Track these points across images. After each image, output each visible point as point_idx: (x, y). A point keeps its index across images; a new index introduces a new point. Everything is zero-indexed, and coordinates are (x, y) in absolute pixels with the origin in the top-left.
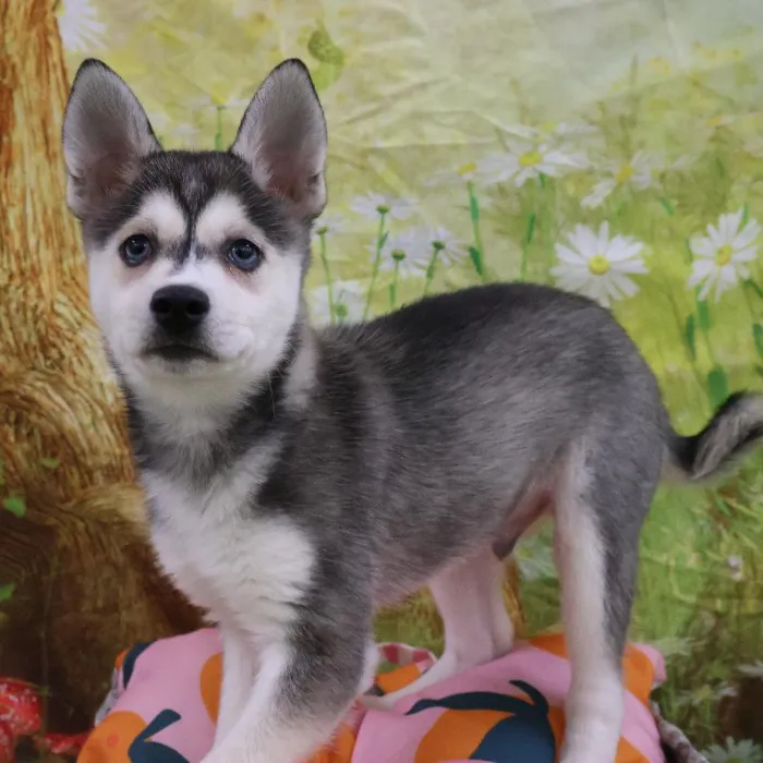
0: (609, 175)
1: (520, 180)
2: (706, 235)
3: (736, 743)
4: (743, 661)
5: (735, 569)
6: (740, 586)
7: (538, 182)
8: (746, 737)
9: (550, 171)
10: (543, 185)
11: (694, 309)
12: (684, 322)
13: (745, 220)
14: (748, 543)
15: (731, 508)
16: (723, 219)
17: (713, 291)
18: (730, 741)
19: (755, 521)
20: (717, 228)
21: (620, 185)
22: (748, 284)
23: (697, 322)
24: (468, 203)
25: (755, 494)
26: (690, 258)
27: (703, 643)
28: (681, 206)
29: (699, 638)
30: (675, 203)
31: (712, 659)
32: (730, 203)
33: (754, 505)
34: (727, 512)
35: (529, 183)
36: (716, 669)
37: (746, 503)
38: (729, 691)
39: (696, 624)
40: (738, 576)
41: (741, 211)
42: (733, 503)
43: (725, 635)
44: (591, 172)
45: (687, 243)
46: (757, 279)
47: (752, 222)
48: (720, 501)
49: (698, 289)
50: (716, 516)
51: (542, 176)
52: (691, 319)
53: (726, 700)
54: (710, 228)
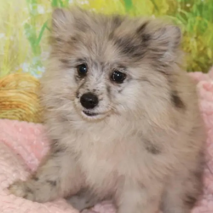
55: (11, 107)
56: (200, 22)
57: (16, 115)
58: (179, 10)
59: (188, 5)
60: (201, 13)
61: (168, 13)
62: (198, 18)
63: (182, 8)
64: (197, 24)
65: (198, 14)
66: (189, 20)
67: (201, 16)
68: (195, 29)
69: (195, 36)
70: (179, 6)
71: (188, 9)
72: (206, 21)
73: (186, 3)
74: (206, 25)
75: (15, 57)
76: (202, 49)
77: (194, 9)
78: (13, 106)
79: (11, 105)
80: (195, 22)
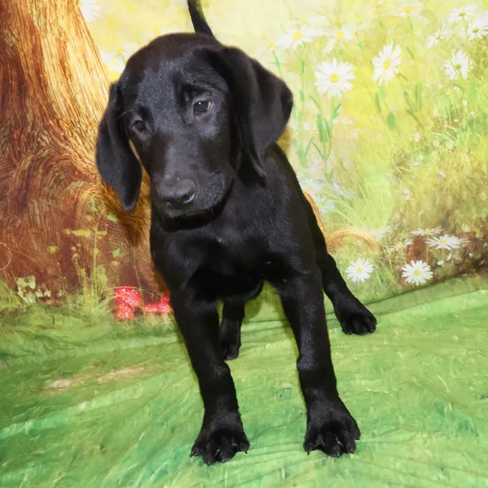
0: (332, 37)
1: (295, 47)
2: (379, 57)
3: (415, 262)
4: (413, 230)
5: (407, 194)
6: (409, 202)
7: (303, 46)
8: (419, 260)
9: (308, 40)
10: (305, 46)
11: (378, 90)
12: (374, 97)
13: (394, 47)
14: (410, 183)
15: (401, 170)
16: (385, 48)
17: (384, 81)
18: (412, 262)
19: (412, 173)
20: (383, 53)
21: (339, 40)
22: (399, 75)
23: (380, 96)
24: (275, 61)
25: (411, 163)
26: (372, 68)
27: (397, 226)
28: (366, 45)
29: (395, 224)
30: (364, 44)
31: (401, 231)
32: (387, 41)
33: (411, 168)
34: (401, 172)
35: (299, 46)
36: (403, 235)
37: (408, 167)
38: (410, 242)
39: (393, 219)
40: (408, 198)
41: (392, 43)
42: (402, 168)
43: (405, 221)
44: (324, 37)
45: (371, 62)
46: (403, 73)
47: (398, 47)
48: (397, 168)
49: (378, 81)
50: (397, 175)
51: (304, 43)
52: (377, 95)
53: (409, 246)
54: (380, 53)
56: (471, 136)
58: (446, 126)
59: (456, 121)
60: (472, 128)
61: (433, 130)
62: (469, 133)
63: (448, 125)
64: (468, 138)
65: (469, 129)
66: (458, 136)
67: (472, 130)
68: (466, 143)
69: (467, 151)
70: (446, 122)
71: (456, 125)
72: (478, 135)
73: (453, 118)
74: (478, 139)
76: (476, 164)
77: (464, 123)
80: (465, 137)
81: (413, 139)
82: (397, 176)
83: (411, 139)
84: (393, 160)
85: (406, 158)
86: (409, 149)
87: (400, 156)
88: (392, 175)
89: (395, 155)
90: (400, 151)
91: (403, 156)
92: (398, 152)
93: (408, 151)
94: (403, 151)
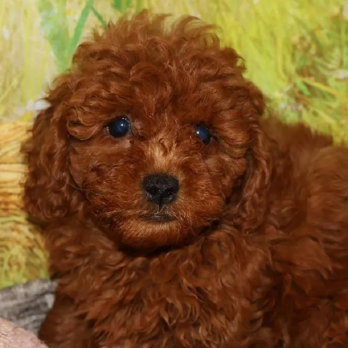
55: (5, 210)
57: (19, 231)
75: (15, 82)
78: (12, 206)
79: (7, 203)
81: (342, 9)
82: (298, 100)
83: (336, 10)
84: (289, 58)
85: (320, 54)
86: (329, 36)
87: (306, 50)
88: (286, 97)
89: (294, 47)
90: (309, 38)
91: (313, 51)
92: (302, 39)
93: (325, 41)
94: (315, 40)
